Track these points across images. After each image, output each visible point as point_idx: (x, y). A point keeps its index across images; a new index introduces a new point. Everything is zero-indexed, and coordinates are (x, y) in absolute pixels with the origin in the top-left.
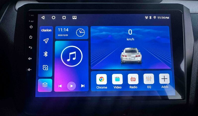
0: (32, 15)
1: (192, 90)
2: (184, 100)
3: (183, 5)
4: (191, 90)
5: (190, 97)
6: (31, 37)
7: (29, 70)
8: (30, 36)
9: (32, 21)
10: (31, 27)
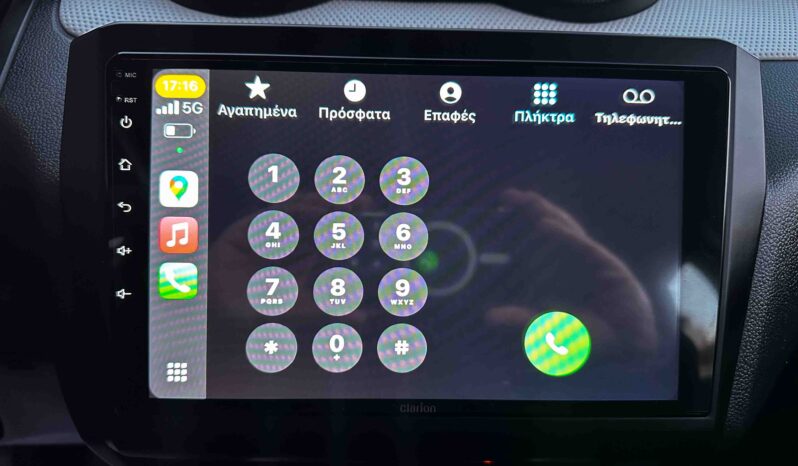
0: (127, 75)
1: (741, 376)
2: (707, 418)
3: (735, 46)
4: (739, 376)
6: (125, 165)
7: (122, 294)
8: (123, 160)
9: (131, 100)
10: (125, 124)
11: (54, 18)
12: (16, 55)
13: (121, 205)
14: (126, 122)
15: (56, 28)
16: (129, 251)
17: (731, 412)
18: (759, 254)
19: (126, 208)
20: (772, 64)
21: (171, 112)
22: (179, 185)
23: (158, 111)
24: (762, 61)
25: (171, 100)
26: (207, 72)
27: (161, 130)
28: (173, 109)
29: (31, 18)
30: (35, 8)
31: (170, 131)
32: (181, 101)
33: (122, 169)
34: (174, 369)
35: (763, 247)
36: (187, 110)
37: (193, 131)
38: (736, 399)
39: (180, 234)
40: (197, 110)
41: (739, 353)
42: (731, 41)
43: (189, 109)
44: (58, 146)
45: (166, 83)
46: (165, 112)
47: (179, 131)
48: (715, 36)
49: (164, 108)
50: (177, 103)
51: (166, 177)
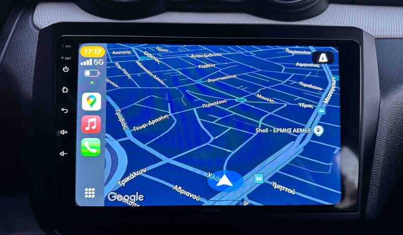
0: (67, 46)
2: (356, 213)
3: (362, 30)
5: (368, 205)
6: (65, 90)
7: (62, 154)
8: (64, 88)
9: (68, 59)
10: (65, 70)
11: (30, 21)
12: (11, 39)
13: (63, 109)
14: (66, 69)
15: (31, 26)
16: (66, 132)
17: (368, 210)
18: (378, 131)
19: (65, 111)
20: (381, 40)
21: (88, 64)
22: (92, 100)
23: (82, 64)
24: (376, 39)
25: (88, 59)
26: (106, 45)
27: (83, 73)
28: (89, 63)
29: (19, 21)
30: (21, 16)
31: (87, 73)
32: (93, 59)
33: (63, 92)
34: (88, 191)
35: (380, 128)
36: (96, 63)
37: (99, 73)
38: (370, 204)
39: (92, 124)
40: (101, 63)
41: (370, 181)
42: (361, 28)
43: (97, 63)
44: (32, 82)
45: (86, 50)
46: (85, 64)
47: (92, 73)
48: (353, 26)
49: (85, 62)
50: (91, 60)
51: (85, 96)
